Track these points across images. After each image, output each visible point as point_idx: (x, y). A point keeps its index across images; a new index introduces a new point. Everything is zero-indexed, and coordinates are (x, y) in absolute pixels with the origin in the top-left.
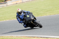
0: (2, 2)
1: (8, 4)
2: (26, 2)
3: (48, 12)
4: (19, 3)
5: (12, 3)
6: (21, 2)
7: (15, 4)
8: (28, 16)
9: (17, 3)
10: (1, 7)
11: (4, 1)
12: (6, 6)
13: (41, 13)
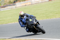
0: (11, 3)
1: (17, 6)
2: (35, 4)
3: (57, 14)
4: (28, 5)
5: (21, 5)
6: (30, 4)
7: (24, 6)
8: (31, 20)
9: (26, 5)
10: (10, 9)
11: (13, 3)
12: (15, 8)
13: (50, 15)
